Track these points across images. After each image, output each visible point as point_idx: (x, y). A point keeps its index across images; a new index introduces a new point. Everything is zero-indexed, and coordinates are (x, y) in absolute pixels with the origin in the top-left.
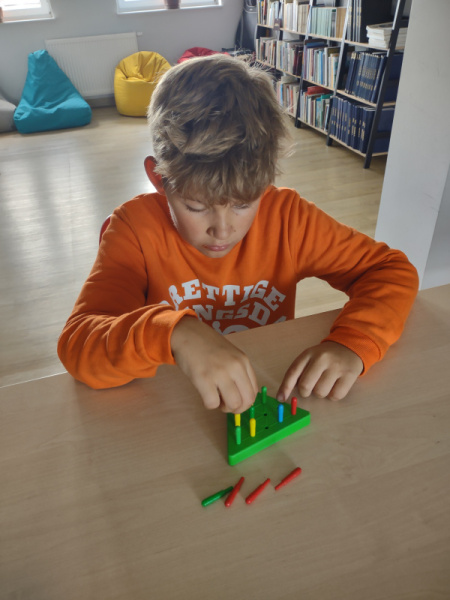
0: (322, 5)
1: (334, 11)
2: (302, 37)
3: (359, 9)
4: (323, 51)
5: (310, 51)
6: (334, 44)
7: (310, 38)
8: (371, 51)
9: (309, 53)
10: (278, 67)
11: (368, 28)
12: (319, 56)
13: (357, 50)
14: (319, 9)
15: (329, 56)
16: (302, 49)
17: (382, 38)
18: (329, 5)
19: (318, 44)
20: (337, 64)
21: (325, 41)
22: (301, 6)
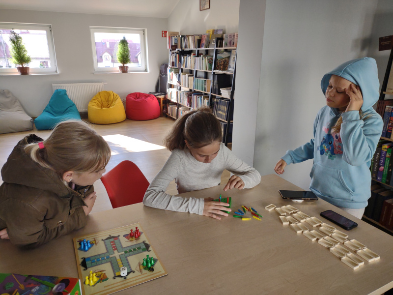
0: (200, 77)
1: (205, 81)
2: (191, 90)
3: (216, 81)
4: (201, 97)
5: (195, 96)
6: (206, 94)
7: (195, 91)
8: (223, 99)
9: (194, 97)
10: (179, 103)
11: (221, 89)
12: (199, 99)
13: (217, 98)
14: (199, 79)
15: (204, 99)
16: (191, 95)
17: (228, 94)
18: (203, 78)
19: (199, 94)
20: (208, 103)
21: (202, 93)
22: (190, 77)
